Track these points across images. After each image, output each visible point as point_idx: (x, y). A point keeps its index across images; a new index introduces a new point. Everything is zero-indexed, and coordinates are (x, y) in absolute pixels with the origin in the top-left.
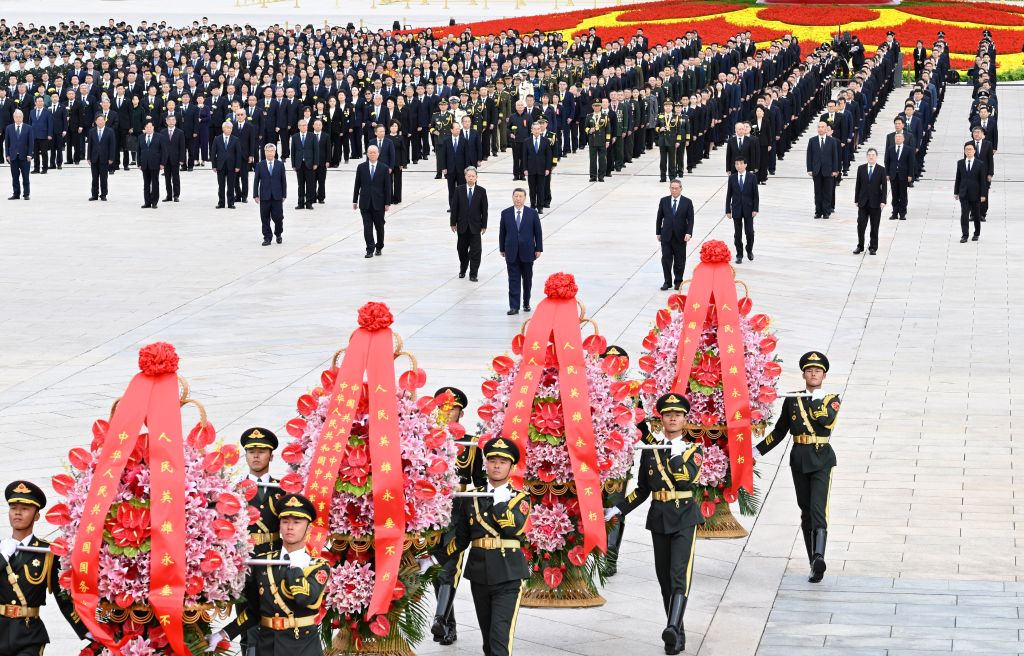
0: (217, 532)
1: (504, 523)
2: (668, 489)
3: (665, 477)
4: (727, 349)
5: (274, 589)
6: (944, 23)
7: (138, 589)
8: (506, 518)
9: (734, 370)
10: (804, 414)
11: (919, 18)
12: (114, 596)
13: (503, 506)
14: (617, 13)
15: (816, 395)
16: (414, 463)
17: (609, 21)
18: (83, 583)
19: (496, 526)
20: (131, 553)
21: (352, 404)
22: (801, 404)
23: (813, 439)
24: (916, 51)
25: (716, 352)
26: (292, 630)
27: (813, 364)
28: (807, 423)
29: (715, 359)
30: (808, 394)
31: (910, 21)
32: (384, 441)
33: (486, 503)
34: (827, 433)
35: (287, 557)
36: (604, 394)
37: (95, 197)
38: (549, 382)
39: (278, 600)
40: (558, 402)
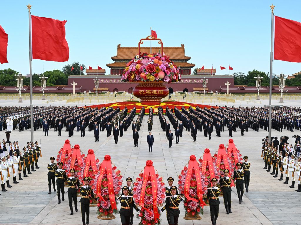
0: (205, 184)
1: (229, 182)
2: (240, 177)
3: (239, 175)
4: (235, 156)
5: (213, 193)
6: (172, 105)
7: (195, 193)
8: (229, 181)
9: (237, 160)
10: (245, 166)
11: (168, 104)
12: (191, 194)
13: (228, 180)
14: (117, 104)
15: (247, 163)
16: (216, 173)
17: (116, 105)
18: (186, 193)
19: (228, 183)
20: (193, 188)
21: (206, 164)
22: (244, 164)
23: (247, 170)
24: (171, 110)
25: (234, 157)
26: (216, 199)
27: (246, 158)
28: (246, 167)
29: (234, 158)
30: (245, 163)
31: (166, 105)
32: (211, 170)
33: (225, 179)
34: (249, 169)
35: (214, 188)
36: (230, 163)
37: (59, 135)
38: (222, 161)
39: (214, 194)
40: (224, 164)
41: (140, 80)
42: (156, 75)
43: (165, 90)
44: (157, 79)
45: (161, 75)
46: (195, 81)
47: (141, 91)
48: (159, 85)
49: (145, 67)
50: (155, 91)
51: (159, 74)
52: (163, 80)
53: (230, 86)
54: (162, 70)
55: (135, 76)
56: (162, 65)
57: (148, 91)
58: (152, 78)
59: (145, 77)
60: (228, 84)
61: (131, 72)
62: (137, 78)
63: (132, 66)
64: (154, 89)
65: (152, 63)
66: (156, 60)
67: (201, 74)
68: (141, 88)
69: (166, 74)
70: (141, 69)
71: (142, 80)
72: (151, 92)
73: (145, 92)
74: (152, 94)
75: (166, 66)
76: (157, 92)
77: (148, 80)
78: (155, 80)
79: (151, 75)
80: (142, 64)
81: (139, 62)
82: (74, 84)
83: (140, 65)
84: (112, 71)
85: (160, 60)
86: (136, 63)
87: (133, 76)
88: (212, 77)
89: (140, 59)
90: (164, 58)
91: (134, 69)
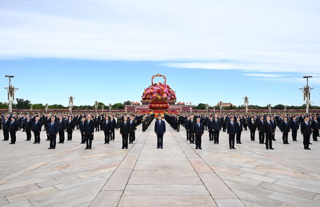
41: (153, 99)
42: (162, 96)
43: (167, 105)
44: (163, 98)
45: (165, 96)
46: (177, 108)
47: (153, 105)
48: (163, 101)
49: (155, 91)
50: (161, 105)
51: (164, 95)
52: (166, 98)
53: (192, 110)
54: (166, 93)
55: (149, 96)
56: (166, 90)
57: (157, 105)
58: (159, 97)
59: (156, 97)
60: (191, 108)
61: (147, 94)
62: (151, 97)
63: (148, 91)
64: (161, 104)
65: (159, 88)
66: (162, 87)
67: (179, 105)
68: (153, 104)
69: (168, 95)
70: (153, 92)
71: (154, 98)
72: (159, 106)
73: (155, 106)
74: (159, 107)
75: (168, 90)
76: (163, 106)
77: (157, 98)
78: (161, 98)
79: (159, 95)
80: (154, 89)
81: (152, 88)
82: (126, 108)
83: (152, 90)
84: (143, 104)
85: (164, 87)
86: (150, 89)
87: (148, 96)
88: (184, 106)
89: (153, 87)
90: (166, 86)
91: (149, 92)
